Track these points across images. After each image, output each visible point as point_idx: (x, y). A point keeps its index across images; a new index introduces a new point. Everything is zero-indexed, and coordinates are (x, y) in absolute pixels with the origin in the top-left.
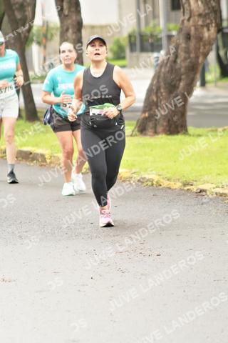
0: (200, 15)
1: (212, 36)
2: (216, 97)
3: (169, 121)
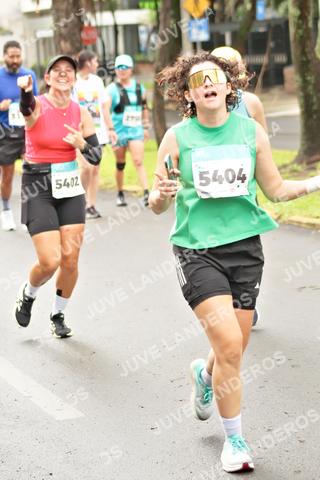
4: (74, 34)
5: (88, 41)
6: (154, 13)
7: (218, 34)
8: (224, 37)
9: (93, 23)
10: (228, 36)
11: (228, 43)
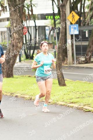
0: (17, 39)
1: (21, 46)
2: (24, 65)
3: (7, 73)
6: (53, 21)
7: (82, 31)
8: (85, 33)
9: (26, 25)
10: (87, 32)
11: (87, 36)
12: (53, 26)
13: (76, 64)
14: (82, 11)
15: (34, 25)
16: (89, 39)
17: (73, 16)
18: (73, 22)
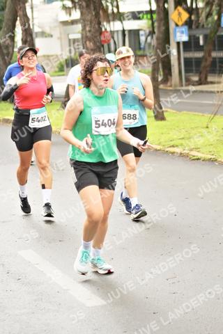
4: (96, 37)
5: (105, 41)
6: (150, 22)
7: (194, 36)
8: (199, 38)
9: (108, 30)
10: (201, 38)
11: (201, 43)
12: (151, 29)
13: (186, 85)
14: (194, 6)
15: (121, 29)
16: (205, 48)
17: (180, 14)
18: (180, 23)
